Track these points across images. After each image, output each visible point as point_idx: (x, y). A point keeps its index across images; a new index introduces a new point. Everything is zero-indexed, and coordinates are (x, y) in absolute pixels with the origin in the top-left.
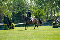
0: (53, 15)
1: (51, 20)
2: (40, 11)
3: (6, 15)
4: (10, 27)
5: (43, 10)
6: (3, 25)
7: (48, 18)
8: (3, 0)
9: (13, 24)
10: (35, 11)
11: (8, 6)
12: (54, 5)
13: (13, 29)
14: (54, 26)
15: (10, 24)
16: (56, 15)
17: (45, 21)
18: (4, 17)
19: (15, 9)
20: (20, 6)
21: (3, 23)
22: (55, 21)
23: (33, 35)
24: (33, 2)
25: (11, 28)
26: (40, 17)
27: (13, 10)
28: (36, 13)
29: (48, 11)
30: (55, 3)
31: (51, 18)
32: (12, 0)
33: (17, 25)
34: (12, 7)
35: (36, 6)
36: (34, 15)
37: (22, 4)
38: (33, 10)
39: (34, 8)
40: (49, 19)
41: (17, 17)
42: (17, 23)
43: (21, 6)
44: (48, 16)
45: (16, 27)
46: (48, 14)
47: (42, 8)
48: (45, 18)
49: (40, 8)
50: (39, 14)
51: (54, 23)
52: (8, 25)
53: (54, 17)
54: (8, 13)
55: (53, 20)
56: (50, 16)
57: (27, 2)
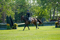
0: (56, 15)
1: (53, 20)
2: (43, 11)
3: (9, 15)
4: (12, 27)
5: (46, 10)
6: (6, 25)
7: (50, 18)
8: (6, 0)
9: (15, 24)
10: (37, 11)
11: (11, 6)
12: (57, 5)
13: (16, 29)
14: (57, 25)
15: (13, 24)
16: (58, 15)
17: (48, 21)
18: (7, 17)
19: (18, 9)
20: (22, 6)
21: (6, 23)
22: (58, 21)
23: (35, 35)
24: (36, 2)
25: (14, 28)
26: (42, 17)
27: (16, 10)
28: (39, 13)
29: (51, 11)
30: (57, 3)
31: (54, 18)
32: (15, 0)
33: (20, 25)
34: (14, 7)
35: (38, 6)
36: (36, 15)
37: (25, 4)
38: (35, 10)
39: (37, 8)
40: (52, 19)
41: (20, 17)
42: (19, 23)
43: (24, 6)
44: (50, 16)
45: (18, 27)
46: (50, 14)
47: (44, 8)
48: (48, 18)
49: (43, 7)
50: (41, 14)
51: (57, 23)
52: (10, 25)
53: (57, 17)
54: (11, 13)
55: (55, 20)
56: (53, 16)
57: (29, 2)
